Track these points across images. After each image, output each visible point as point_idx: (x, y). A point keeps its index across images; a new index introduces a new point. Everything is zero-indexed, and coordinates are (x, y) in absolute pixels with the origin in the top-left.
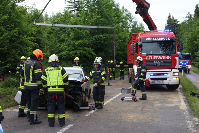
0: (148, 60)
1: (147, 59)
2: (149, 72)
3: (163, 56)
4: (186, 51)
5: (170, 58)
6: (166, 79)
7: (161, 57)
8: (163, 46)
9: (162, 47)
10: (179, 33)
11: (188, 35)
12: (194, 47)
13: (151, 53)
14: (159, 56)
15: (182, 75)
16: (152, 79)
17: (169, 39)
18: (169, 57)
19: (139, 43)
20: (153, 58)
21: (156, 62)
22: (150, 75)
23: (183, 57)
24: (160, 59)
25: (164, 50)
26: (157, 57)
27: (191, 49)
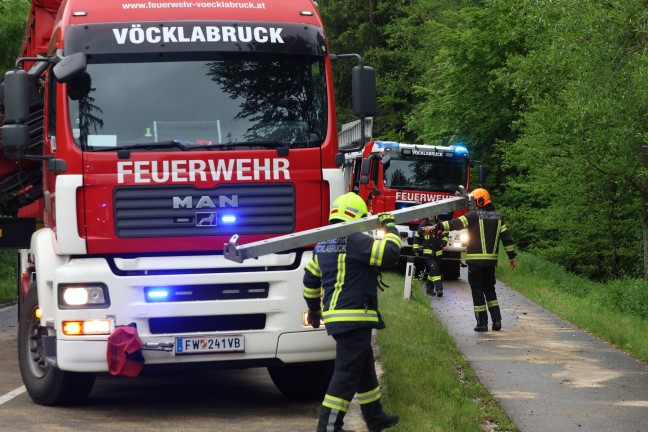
0: (129, 186)
1: (121, 180)
2: (140, 273)
3: (236, 157)
4: (445, 134)
5: (287, 176)
6: (257, 321)
7: (221, 162)
8: (254, 90)
9: (242, 99)
10: (404, 15)
11: (453, 26)
12: (495, 109)
13: (152, 135)
14: (205, 158)
15: (407, 294)
16: (158, 325)
17: (276, 36)
18: (277, 168)
19: (65, 65)
20: (166, 175)
21: (188, 201)
22: (148, 300)
23: (420, 176)
24: (216, 177)
25: (260, 114)
26: (192, 163)
27: (474, 123)
